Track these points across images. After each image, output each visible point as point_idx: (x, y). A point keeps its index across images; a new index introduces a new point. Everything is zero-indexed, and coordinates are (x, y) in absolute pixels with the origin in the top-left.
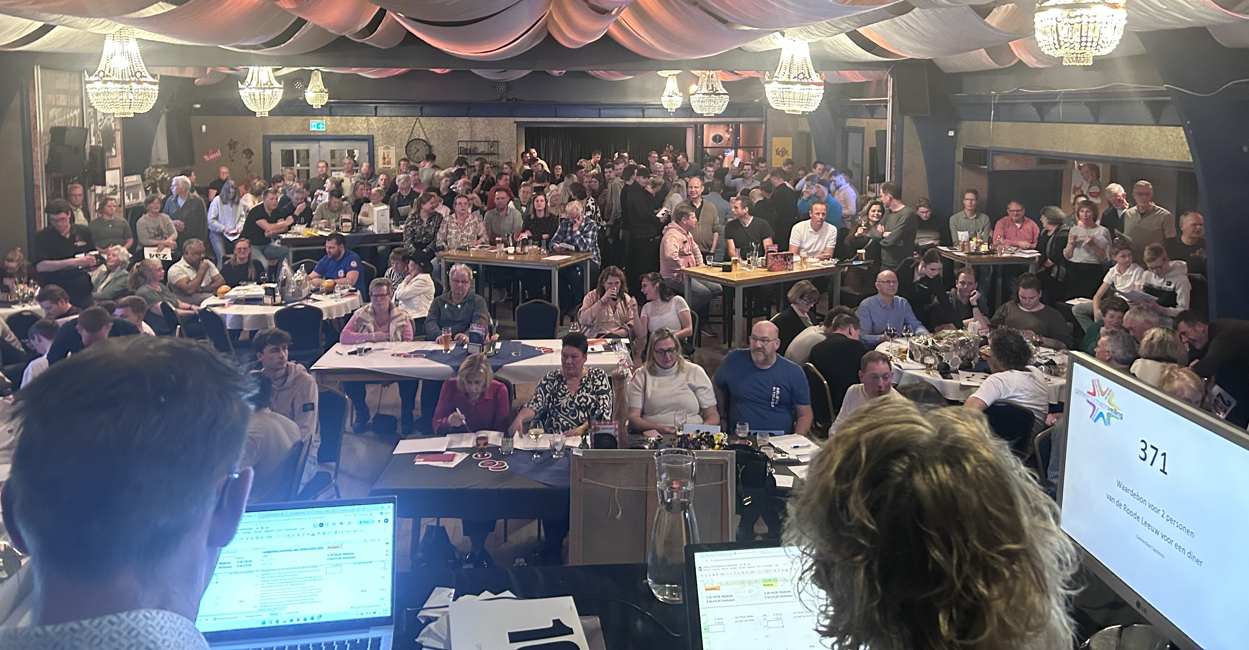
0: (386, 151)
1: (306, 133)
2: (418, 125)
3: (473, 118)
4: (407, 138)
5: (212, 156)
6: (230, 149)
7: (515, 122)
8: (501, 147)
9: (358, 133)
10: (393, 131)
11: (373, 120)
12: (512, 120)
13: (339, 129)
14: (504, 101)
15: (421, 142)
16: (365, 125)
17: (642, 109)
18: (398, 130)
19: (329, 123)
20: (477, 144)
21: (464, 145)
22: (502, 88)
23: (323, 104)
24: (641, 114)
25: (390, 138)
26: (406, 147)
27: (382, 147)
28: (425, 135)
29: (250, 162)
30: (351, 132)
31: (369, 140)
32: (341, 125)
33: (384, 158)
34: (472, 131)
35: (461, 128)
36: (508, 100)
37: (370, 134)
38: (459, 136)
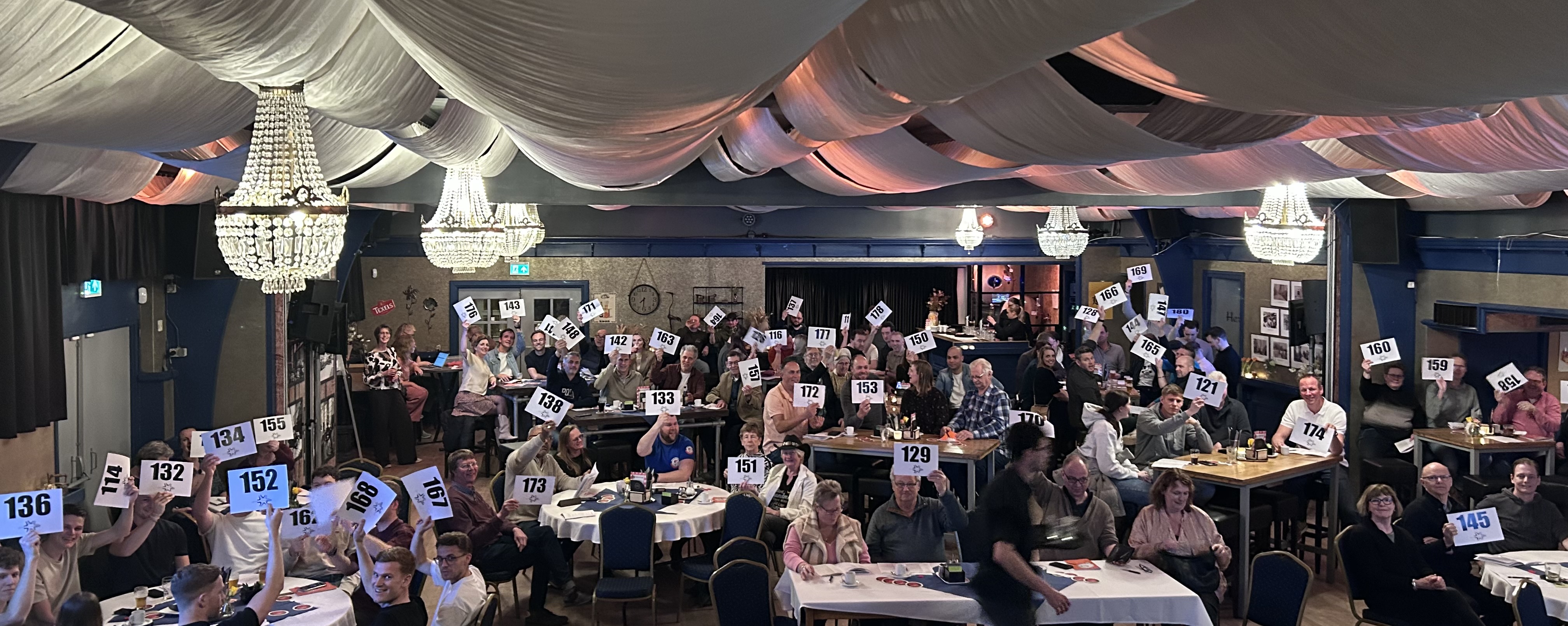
0: (604, 301)
1: (505, 279)
2: (644, 267)
3: (712, 259)
4: (629, 284)
5: (386, 308)
6: (408, 298)
7: (763, 263)
8: (746, 295)
9: (569, 278)
10: (613, 275)
11: (588, 261)
12: (760, 260)
13: (545, 273)
14: (752, 237)
15: (648, 288)
16: (578, 269)
17: (922, 246)
18: (620, 274)
19: (533, 265)
20: (717, 291)
21: (702, 292)
22: (751, 221)
23: (539, 242)
24: (919, 252)
25: (608, 286)
26: (629, 296)
27: (600, 296)
28: (653, 279)
29: (432, 316)
30: (561, 277)
31: (583, 286)
32: (549, 267)
34: (710, 274)
35: (698, 270)
36: (756, 236)
37: (584, 279)
38: (695, 281)
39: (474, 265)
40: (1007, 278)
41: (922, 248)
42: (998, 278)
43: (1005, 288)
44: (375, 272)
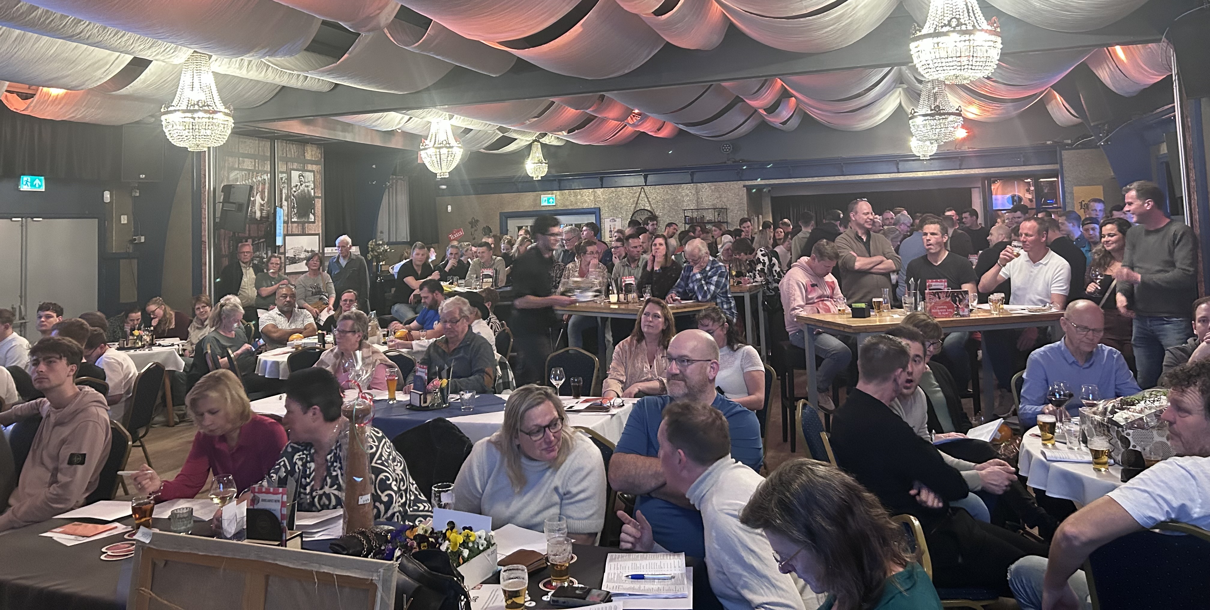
0: (611, 223)
2: (643, 195)
3: (699, 185)
4: (632, 209)
5: (458, 235)
6: (472, 227)
7: (744, 186)
8: (730, 215)
9: (585, 206)
10: (619, 202)
11: (599, 191)
12: (742, 183)
13: (567, 203)
14: (731, 163)
16: (592, 198)
17: (897, 162)
18: (624, 201)
19: (558, 197)
20: (704, 213)
21: (691, 214)
22: (728, 148)
24: (894, 168)
25: (616, 209)
26: (631, 219)
27: (608, 220)
28: (651, 205)
30: (580, 206)
31: (596, 212)
32: (569, 198)
33: (611, 231)
34: (698, 198)
35: (687, 195)
37: (596, 206)
38: (685, 204)
44: (449, 208)
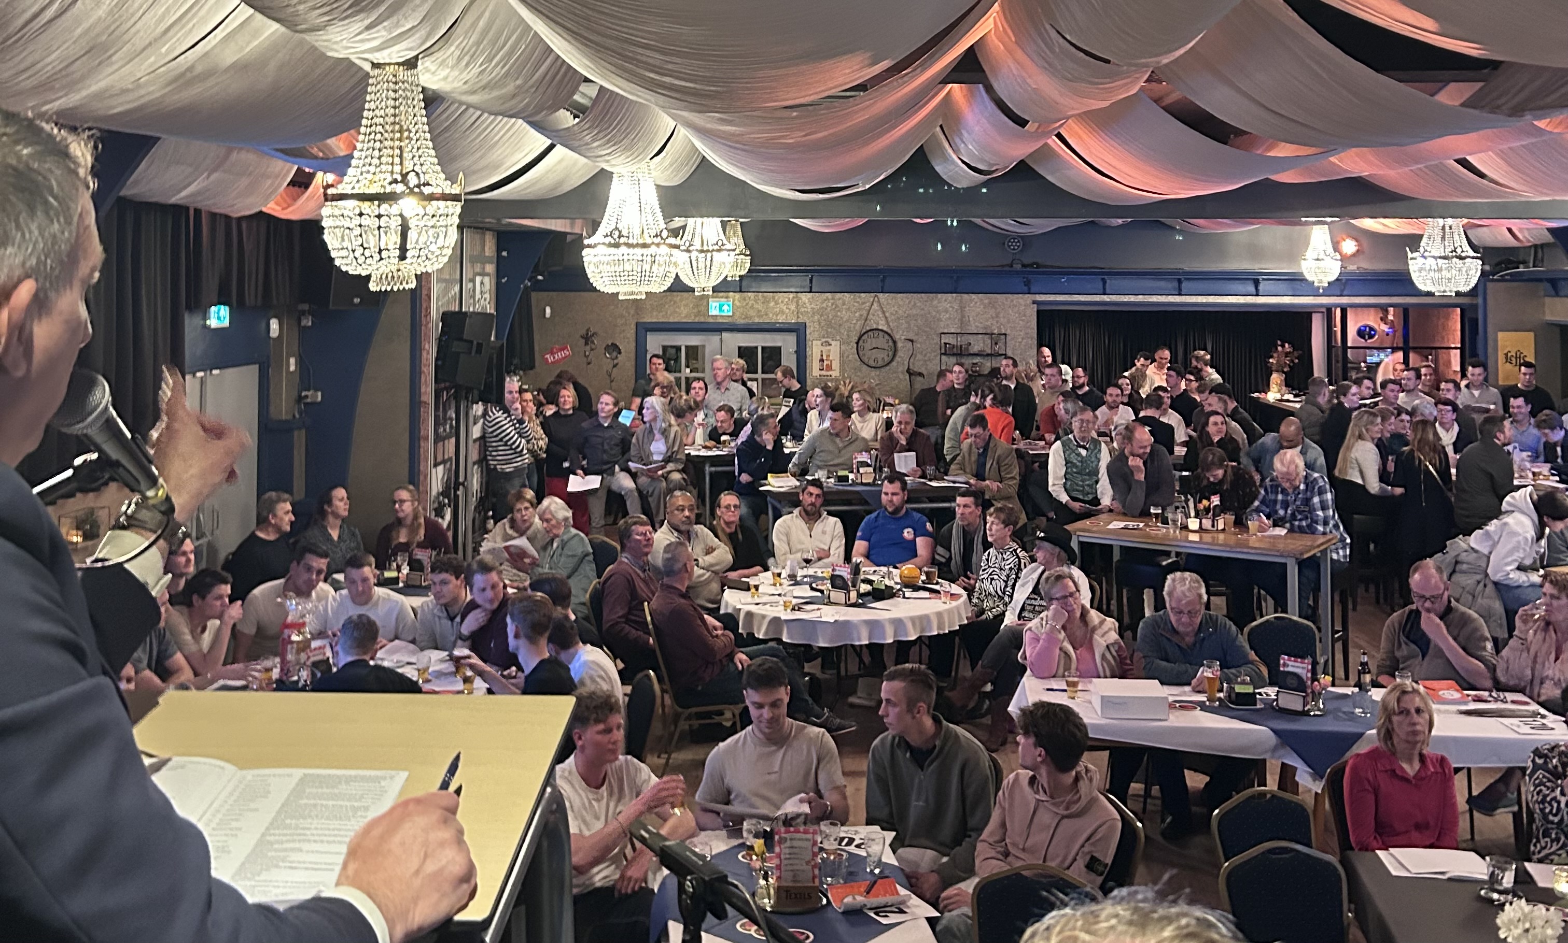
0: (825, 349)
1: (702, 320)
2: (875, 306)
3: (965, 296)
4: (857, 327)
5: (559, 355)
6: (586, 344)
7: (1034, 302)
8: (1009, 344)
9: (781, 319)
10: (836, 316)
11: (805, 297)
12: (1029, 298)
13: (752, 313)
14: (1018, 267)
15: (881, 334)
16: (793, 307)
17: (1255, 280)
18: (845, 315)
19: (737, 302)
20: (972, 339)
21: (951, 340)
22: (1017, 245)
23: (743, 273)
24: (1252, 289)
25: (830, 329)
26: (857, 343)
27: (819, 343)
28: (888, 323)
29: (615, 366)
30: (771, 318)
31: (798, 330)
32: (756, 306)
33: (822, 360)
34: (963, 316)
35: (946, 311)
36: (1024, 266)
37: (800, 320)
38: (942, 324)
39: (645, 289)
40: (1385, 328)
41: (1256, 283)
42: (1371, 329)
43: (1382, 342)
44: (548, 310)
